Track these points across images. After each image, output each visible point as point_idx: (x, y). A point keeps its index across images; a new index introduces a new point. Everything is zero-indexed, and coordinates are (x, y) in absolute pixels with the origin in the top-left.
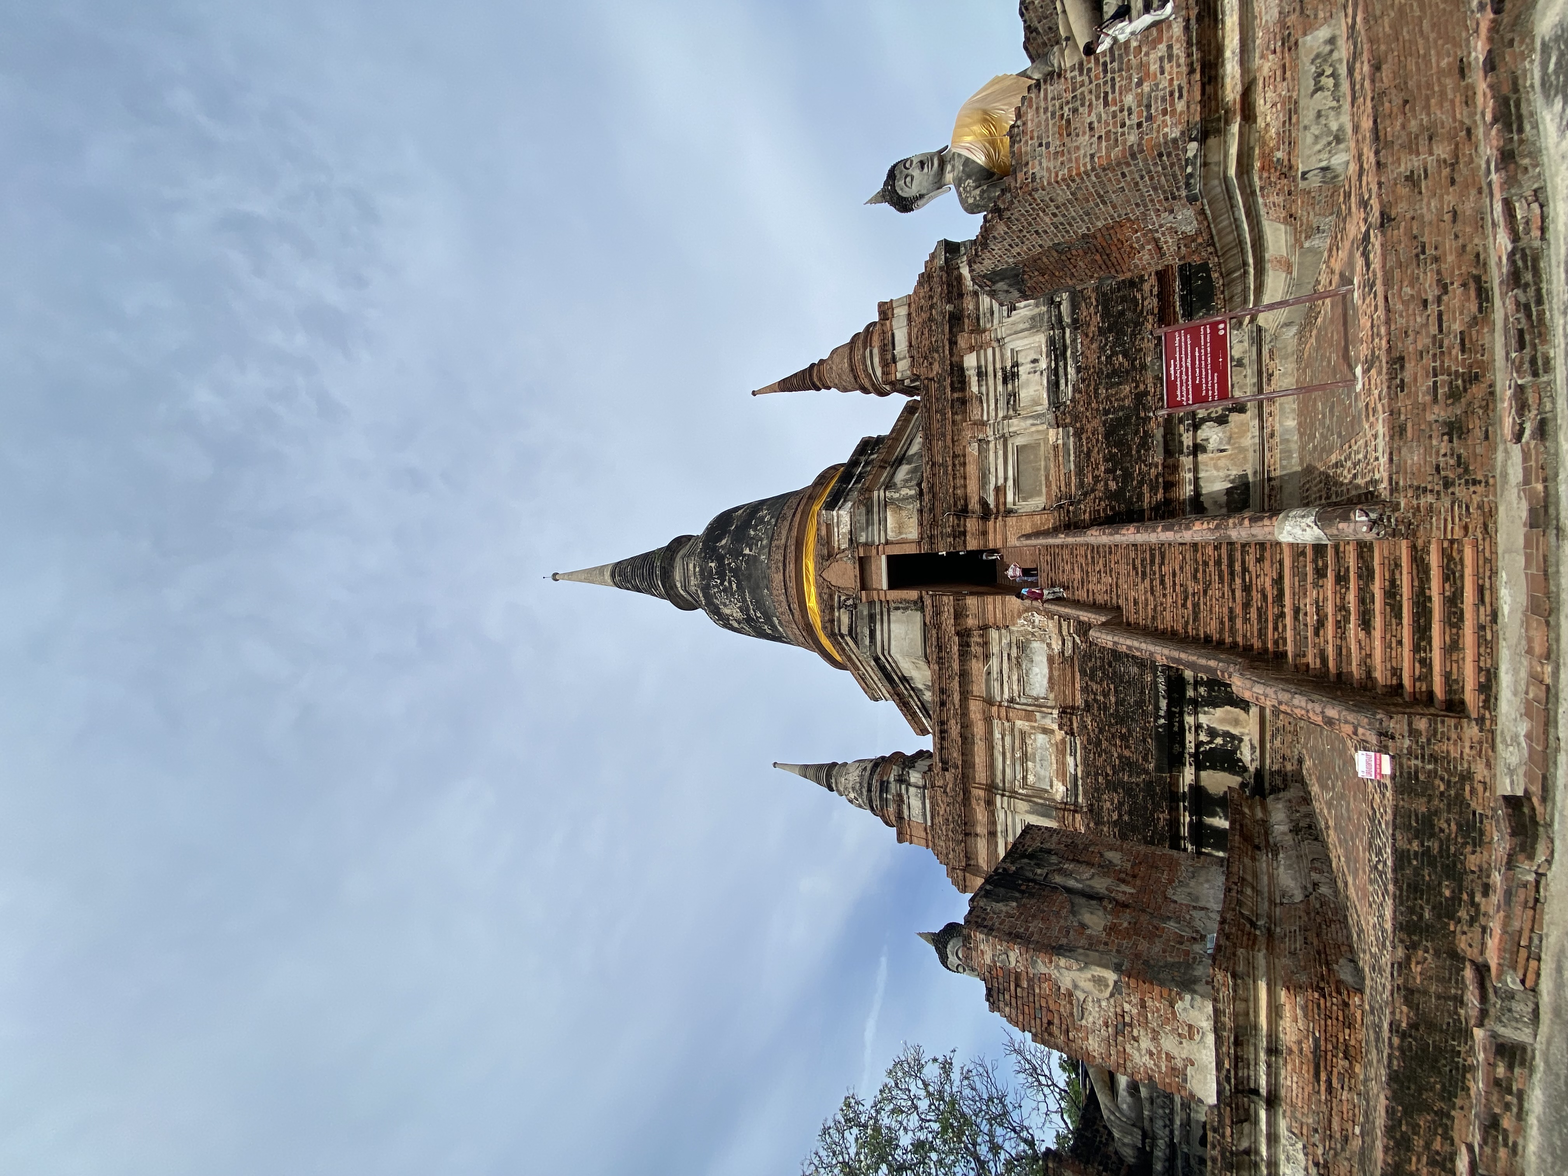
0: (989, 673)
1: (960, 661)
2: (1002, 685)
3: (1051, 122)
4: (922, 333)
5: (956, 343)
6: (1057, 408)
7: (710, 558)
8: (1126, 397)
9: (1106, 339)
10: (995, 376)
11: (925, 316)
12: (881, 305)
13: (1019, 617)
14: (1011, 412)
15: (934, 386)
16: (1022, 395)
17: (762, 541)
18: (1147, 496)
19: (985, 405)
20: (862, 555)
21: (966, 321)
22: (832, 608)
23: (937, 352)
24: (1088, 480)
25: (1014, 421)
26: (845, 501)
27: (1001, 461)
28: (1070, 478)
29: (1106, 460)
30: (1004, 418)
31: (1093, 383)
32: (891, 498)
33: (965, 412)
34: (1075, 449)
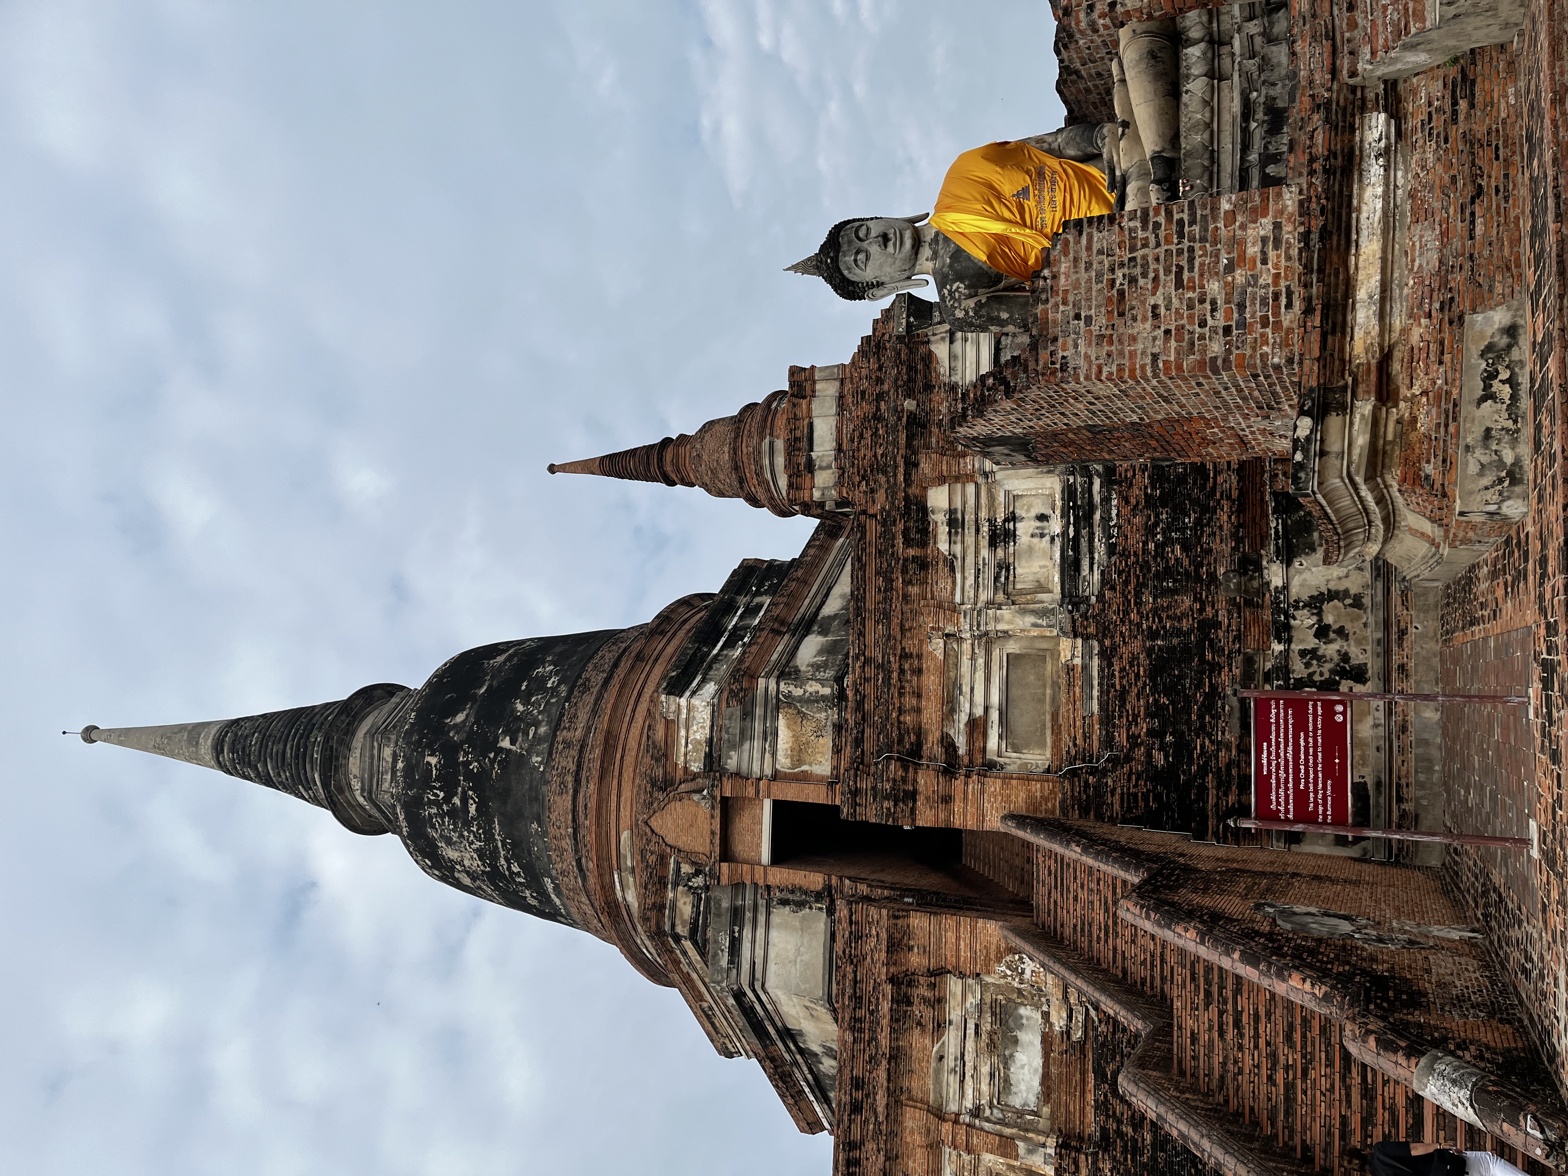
0: (941, 1058)
1: (893, 1030)
2: (962, 1082)
3: (1095, 287)
4: (861, 436)
5: (916, 465)
6: (1076, 605)
7: (429, 746)
8: (1184, 615)
9: (1157, 516)
10: (978, 530)
11: (867, 408)
12: (794, 371)
13: (999, 960)
14: (1000, 597)
15: (873, 528)
16: (1019, 571)
17: (537, 724)
18: (1212, 793)
19: (958, 576)
20: (728, 794)
21: (934, 430)
22: (662, 883)
23: (885, 473)
24: (1121, 738)
25: (1006, 613)
26: (704, 681)
27: (980, 675)
28: (1091, 726)
29: (1150, 715)
30: (990, 604)
31: (1133, 580)
32: (789, 696)
33: (924, 582)
34: (1101, 678)
